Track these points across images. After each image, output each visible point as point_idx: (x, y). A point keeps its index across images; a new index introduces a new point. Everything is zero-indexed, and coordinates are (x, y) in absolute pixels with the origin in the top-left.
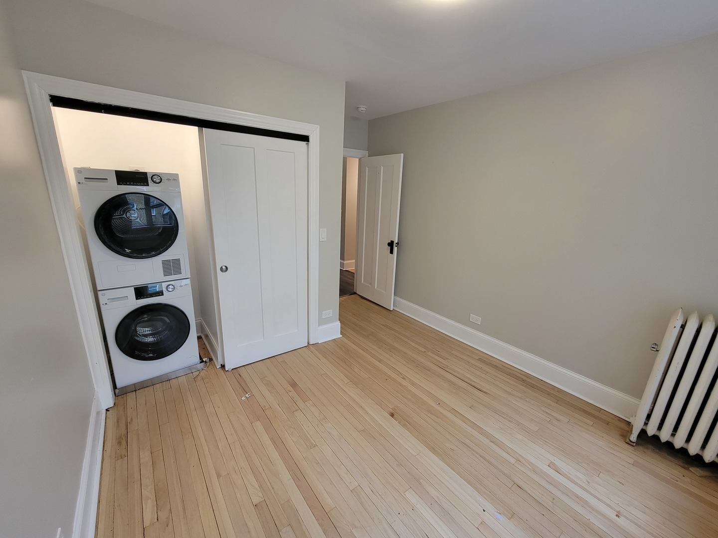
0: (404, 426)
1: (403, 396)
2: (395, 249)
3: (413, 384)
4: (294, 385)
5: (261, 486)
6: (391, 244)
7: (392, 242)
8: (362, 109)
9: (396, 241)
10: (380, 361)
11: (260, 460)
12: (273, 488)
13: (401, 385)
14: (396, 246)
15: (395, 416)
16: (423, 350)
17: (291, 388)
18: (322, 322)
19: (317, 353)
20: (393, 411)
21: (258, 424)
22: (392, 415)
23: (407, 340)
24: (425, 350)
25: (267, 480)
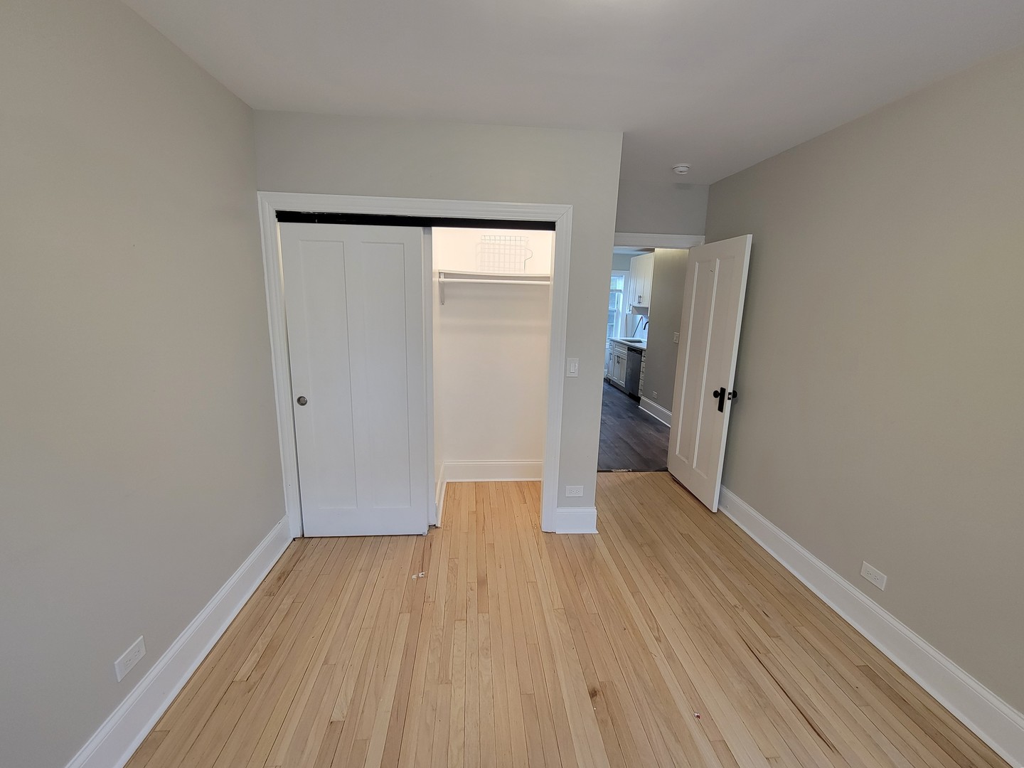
0: (602, 723)
1: (635, 670)
2: (728, 404)
3: (670, 656)
4: (482, 582)
5: (353, 701)
6: (720, 394)
7: (723, 390)
8: (681, 169)
9: (730, 389)
10: (635, 593)
11: (376, 666)
12: (363, 712)
13: (645, 648)
14: (729, 399)
15: (598, 698)
16: (734, 601)
17: (475, 586)
18: (563, 501)
19: (544, 546)
20: (598, 687)
21: (407, 617)
22: (593, 694)
23: (711, 573)
24: (737, 603)
25: (364, 697)
